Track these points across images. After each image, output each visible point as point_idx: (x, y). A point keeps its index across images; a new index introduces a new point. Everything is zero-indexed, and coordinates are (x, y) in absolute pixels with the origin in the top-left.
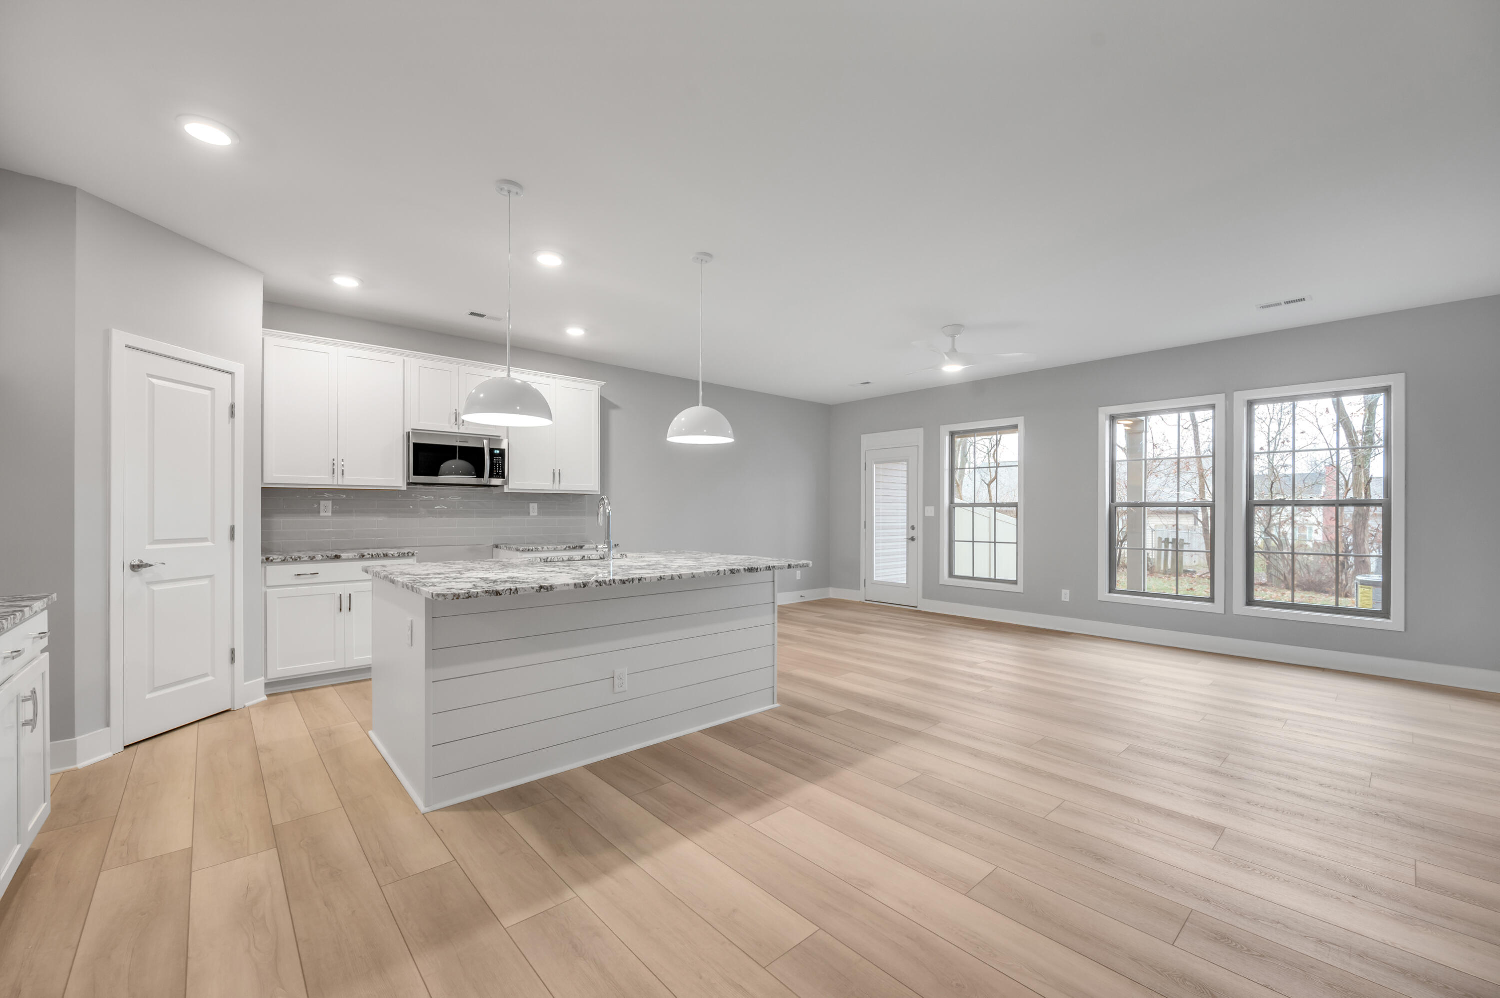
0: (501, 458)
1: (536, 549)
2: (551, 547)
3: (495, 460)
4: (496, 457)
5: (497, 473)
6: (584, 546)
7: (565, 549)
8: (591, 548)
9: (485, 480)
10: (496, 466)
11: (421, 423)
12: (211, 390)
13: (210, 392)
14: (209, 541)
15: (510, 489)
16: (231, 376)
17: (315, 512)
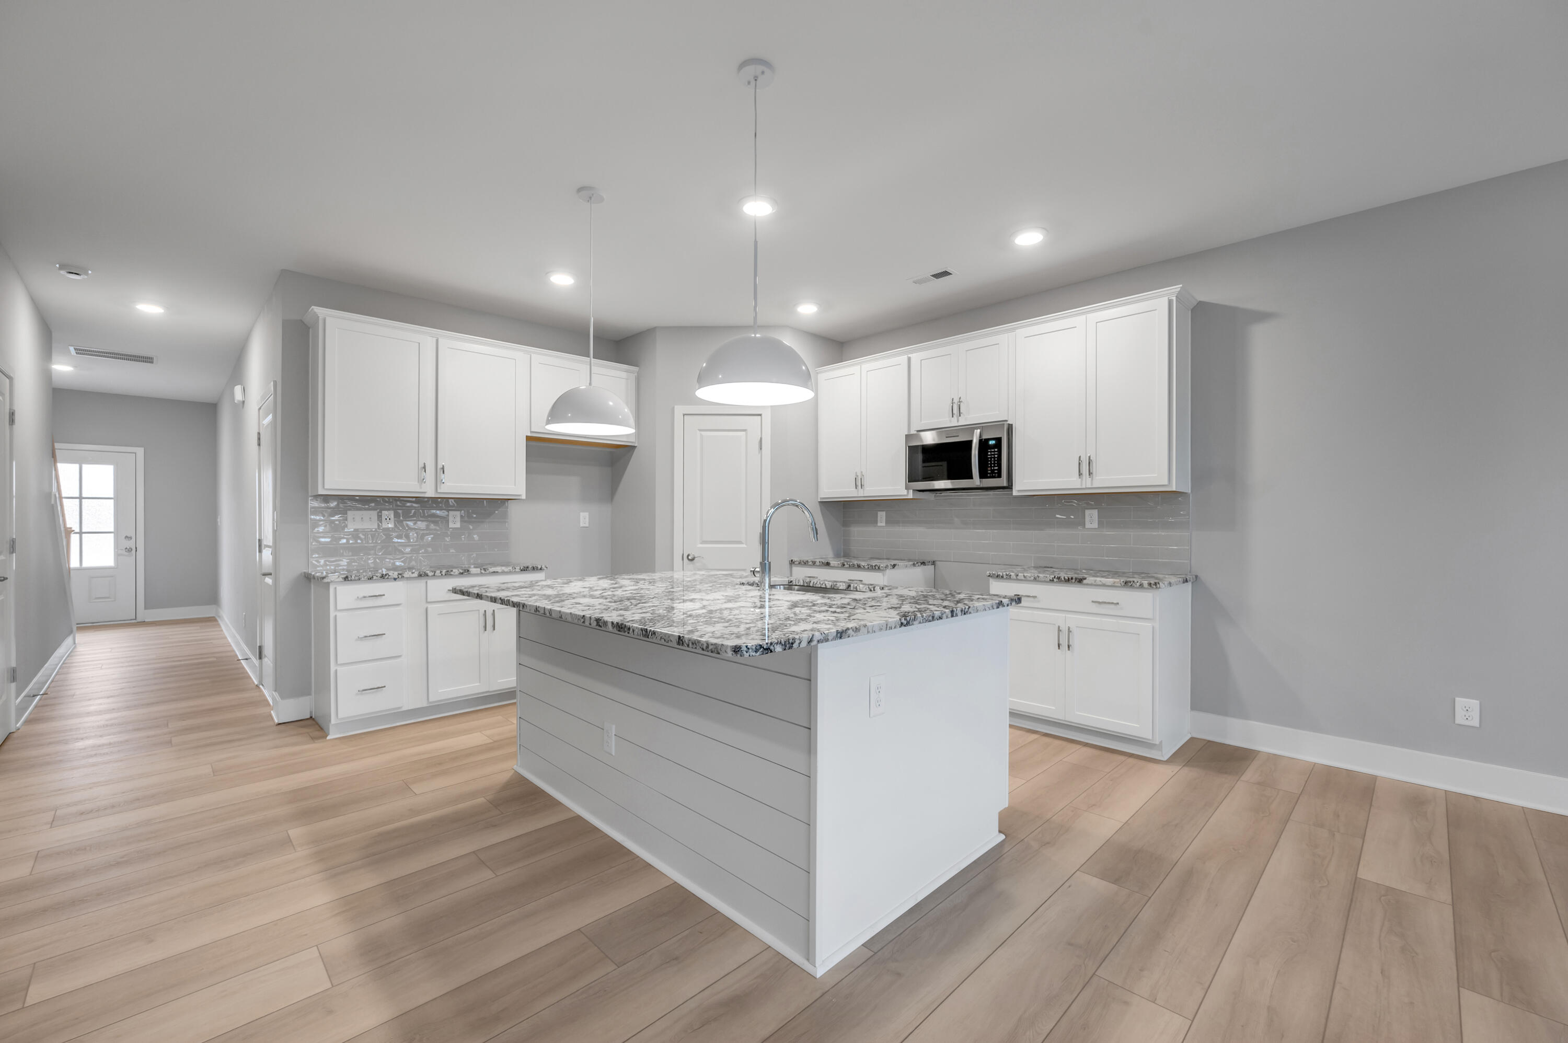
0: (996, 450)
1: (1007, 575)
2: (1029, 575)
3: (989, 453)
4: (991, 449)
5: (991, 470)
6: (1085, 579)
7: (1052, 581)
8: (1099, 583)
9: (976, 481)
10: (991, 461)
11: (922, 422)
12: (745, 430)
13: (744, 433)
14: (743, 543)
15: (1019, 491)
16: (760, 417)
17: (875, 522)
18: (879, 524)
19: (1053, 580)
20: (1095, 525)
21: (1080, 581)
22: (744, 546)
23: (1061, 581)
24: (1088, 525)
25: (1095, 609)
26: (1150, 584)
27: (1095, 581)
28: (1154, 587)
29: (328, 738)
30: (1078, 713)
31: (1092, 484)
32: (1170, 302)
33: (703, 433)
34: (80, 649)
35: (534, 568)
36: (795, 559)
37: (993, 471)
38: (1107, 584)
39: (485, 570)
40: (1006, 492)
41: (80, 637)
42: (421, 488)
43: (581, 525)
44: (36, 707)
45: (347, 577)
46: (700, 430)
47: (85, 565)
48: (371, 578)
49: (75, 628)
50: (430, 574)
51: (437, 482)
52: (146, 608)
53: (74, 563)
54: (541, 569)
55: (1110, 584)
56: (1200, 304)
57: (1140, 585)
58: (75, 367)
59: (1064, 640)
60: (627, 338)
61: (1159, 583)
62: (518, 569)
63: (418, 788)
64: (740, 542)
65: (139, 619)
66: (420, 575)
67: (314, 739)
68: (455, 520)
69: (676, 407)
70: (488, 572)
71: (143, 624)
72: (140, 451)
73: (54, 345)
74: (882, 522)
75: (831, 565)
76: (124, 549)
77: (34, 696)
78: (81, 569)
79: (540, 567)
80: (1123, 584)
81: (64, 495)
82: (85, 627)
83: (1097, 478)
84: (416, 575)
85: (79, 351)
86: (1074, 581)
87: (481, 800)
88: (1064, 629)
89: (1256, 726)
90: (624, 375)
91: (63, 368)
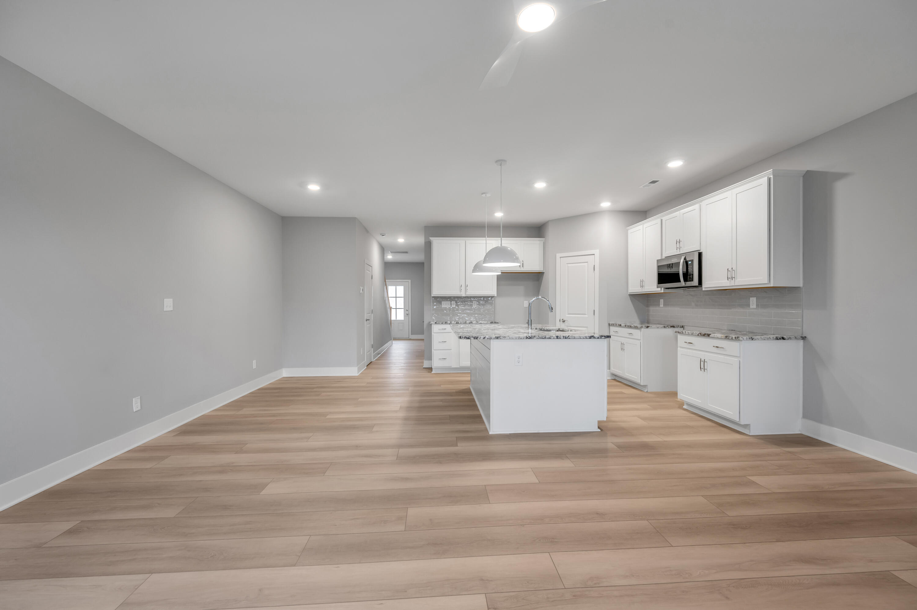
3: (689, 269)
6: (710, 334)
8: (716, 337)
9: (682, 283)
10: (689, 272)
11: (666, 253)
12: (587, 262)
13: (587, 263)
14: (586, 315)
15: (705, 288)
16: (594, 256)
17: (659, 305)
18: (661, 306)
19: (699, 335)
20: (755, 307)
21: (709, 335)
22: (587, 316)
23: (702, 335)
24: (751, 307)
25: (715, 350)
26: (735, 338)
27: (714, 335)
28: (737, 339)
29: (432, 372)
30: (709, 405)
31: (734, 284)
32: (769, 180)
33: (569, 265)
34: (393, 345)
35: (495, 323)
36: (611, 323)
37: (690, 278)
38: (719, 337)
39: (477, 322)
40: (699, 288)
41: (394, 342)
42: (460, 293)
43: (525, 306)
44: (379, 357)
45: (436, 322)
46: (567, 264)
47: (397, 319)
48: (442, 323)
49: (392, 339)
50: (460, 323)
51: (466, 290)
52: (411, 334)
53: (393, 318)
54: (498, 323)
55: (720, 337)
56: (808, 172)
57: (732, 338)
58: (392, 256)
59: (703, 365)
60: (542, 226)
61: (739, 337)
62: (489, 322)
63: (442, 386)
64: (585, 314)
65: (410, 338)
66: (457, 323)
67: (429, 372)
68: (475, 305)
69: (557, 254)
70: (478, 323)
71: (410, 339)
72: (410, 281)
73: (385, 253)
74: (662, 306)
75: (622, 326)
76: (406, 315)
77: (378, 354)
78: (396, 320)
79: (497, 322)
80: (725, 337)
81: (389, 296)
82: (395, 339)
83: (737, 280)
84: (455, 323)
85: (391, 252)
86: (706, 335)
87: (455, 391)
88: (703, 360)
89: (836, 431)
90: (538, 242)
91: (390, 257)
